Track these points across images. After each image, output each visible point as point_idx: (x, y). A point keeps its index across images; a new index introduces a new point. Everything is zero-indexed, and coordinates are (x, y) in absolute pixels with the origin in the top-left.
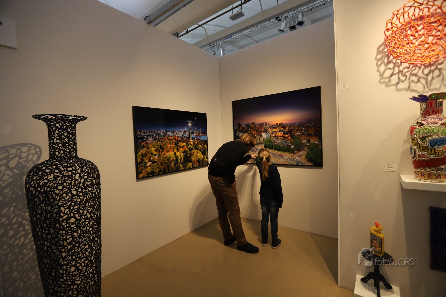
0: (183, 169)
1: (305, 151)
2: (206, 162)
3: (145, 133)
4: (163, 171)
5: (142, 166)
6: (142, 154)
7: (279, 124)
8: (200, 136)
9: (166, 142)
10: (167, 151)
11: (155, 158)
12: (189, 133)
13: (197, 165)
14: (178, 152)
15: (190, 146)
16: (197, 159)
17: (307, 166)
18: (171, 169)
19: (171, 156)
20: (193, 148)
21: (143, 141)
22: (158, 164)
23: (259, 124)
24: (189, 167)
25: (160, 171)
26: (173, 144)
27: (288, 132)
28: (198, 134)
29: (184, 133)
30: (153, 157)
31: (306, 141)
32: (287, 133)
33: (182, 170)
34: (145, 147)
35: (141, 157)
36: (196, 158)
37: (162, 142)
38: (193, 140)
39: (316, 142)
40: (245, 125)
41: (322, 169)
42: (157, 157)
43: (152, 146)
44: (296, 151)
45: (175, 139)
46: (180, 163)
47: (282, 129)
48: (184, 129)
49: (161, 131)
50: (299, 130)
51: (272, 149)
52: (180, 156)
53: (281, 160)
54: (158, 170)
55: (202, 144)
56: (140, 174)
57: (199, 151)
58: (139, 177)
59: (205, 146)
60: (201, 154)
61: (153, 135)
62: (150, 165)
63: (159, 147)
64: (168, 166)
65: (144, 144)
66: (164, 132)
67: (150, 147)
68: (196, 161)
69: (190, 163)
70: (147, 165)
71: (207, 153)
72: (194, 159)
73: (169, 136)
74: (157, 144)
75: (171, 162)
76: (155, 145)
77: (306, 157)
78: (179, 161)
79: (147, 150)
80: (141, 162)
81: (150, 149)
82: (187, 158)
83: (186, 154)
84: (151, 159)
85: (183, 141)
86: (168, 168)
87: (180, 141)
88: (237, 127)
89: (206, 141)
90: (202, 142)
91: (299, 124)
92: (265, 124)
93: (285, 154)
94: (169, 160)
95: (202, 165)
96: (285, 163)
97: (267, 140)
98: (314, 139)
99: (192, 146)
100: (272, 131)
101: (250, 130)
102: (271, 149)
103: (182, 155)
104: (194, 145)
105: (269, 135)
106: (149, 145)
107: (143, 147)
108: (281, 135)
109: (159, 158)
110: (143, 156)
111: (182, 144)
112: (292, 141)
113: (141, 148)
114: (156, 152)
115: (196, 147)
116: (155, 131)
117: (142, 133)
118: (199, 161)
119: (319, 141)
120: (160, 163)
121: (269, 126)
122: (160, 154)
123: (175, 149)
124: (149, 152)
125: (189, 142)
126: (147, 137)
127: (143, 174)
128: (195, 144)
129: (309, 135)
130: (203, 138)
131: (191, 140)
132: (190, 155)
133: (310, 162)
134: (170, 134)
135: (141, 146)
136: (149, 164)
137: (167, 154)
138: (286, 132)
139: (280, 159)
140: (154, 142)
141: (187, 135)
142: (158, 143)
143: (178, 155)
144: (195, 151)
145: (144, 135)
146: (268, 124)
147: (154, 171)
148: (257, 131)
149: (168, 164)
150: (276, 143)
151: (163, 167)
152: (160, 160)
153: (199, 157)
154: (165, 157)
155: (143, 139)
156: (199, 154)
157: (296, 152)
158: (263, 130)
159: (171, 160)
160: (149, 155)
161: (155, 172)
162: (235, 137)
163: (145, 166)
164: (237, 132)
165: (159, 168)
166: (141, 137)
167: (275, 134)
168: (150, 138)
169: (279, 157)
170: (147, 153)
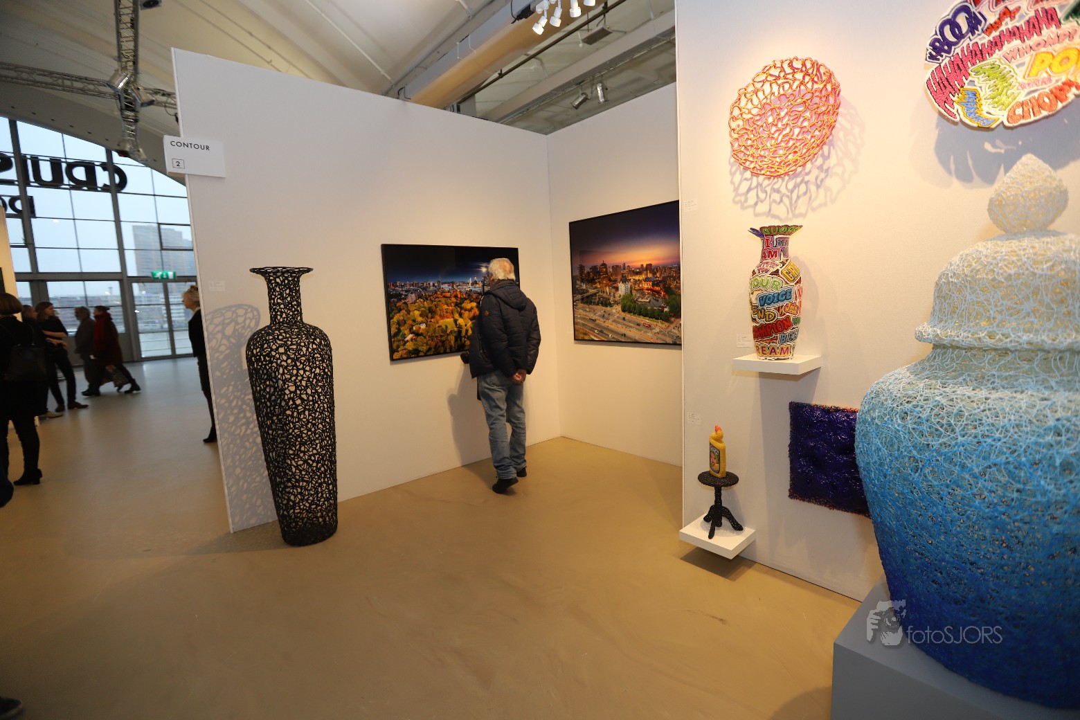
3: (402, 286)
4: (433, 350)
5: (399, 341)
6: (398, 320)
7: (645, 266)
9: (439, 301)
10: (440, 316)
11: (420, 328)
14: (463, 318)
18: (448, 347)
19: (448, 325)
21: (400, 300)
22: (425, 337)
23: (613, 267)
25: (429, 349)
26: (453, 304)
27: (660, 282)
29: (472, 286)
30: (416, 326)
32: (657, 285)
34: (404, 309)
35: (397, 326)
37: (432, 301)
40: (590, 268)
42: (423, 326)
43: (415, 308)
44: (673, 317)
45: (456, 296)
46: (465, 337)
47: (650, 275)
48: (473, 279)
49: (429, 284)
51: (634, 314)
52: (466, 325)
53: (649, 334)
54: (426, 348)
56: (396, 353)
58: (395, 357)
61: (416, 290)
62: (412, 338)
63: (426, 309)
64: (444, 341)
65: (400, 304)
66: (436, 284)
67: (411, 309)
70: (406, 339)
73: (443, 292)
74: (423, 305)
75: (448, 335)
76: (420, 307)
78: (463, 334)
79: (406, 315)
80: (396, 334)
81: (411, 313)
84: (413, 329)
85: (470, 300)
86: (443, 346)
87: (466, 299)
88: (577, 273)
92: (622, 266)
93: (655, 323)
94: (444, 331)
96: (654, 340)
97: (626, 296)
100: (634, 279)
101: (598, 279)
105: (629, 286)
106: (409, 306)
107: (400, 310)
108: (649, 287)
109: (428, 328)
110: (398, 323)
111: (467, 305)
112: (666, 299)
113: (396, 311)
114: (421, 318)
116: (419, 284)
117: (397, 286)
120: (429, 336)
121: (630, 271)
122: (429, 321)
123: (456, 313)
124: (409, 318)
126: (406, 294)
127: (400, 352)
134: (446, 287)
135: (397, 308)
136: (409, 337)
137: (442, 321)
138: (657, 281)
139: (646, 332)
140: (418, 301)
141: (478, 288)
142: (425, 303)
143: (461, 324)
145: (401, 289)
146: (628, 266)
147: (418, 349)
148: (610, 280)
149: (443, 338)
150: (641, 302)
151: (434, 344)
152: (428, 332)
154: (439, 327)
155: (399, 296)
157: (673, 319)
158: (619, 277)
159: (448, 331)
160: (410, 322)
161: (420, 351)
162: (575, 291)
163: (403, 340)
164: (578, 282)
165: (427, 344)
166: (396, 294)
167: (639, 286)
168: (410, 294)
169: (645, 330)
170: (405, 319)
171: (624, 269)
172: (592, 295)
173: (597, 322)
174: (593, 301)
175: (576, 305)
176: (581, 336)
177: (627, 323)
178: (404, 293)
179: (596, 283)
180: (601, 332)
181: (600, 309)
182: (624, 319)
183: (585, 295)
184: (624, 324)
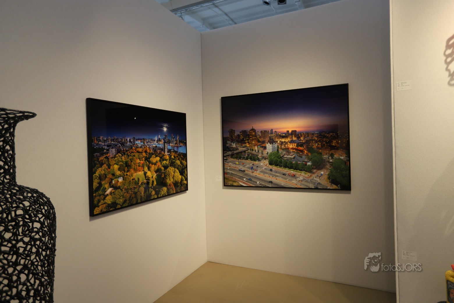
0: (156, 197)
1: (327, 169)
2: (185, 186)
3: (105, 141)
4: (128, 202)
5: (100, 195)
6: (99, 175)
7: (290, 131)
8: (178, 147)
9: (134, 156)
10: (134, 169)
11: (118, 181)
12: (165, 143)
13: (173, 190)
14: (150, 171)
15: (165, 162)
16: (174, 182)
17: (329, 189)
18: (139, 198)
19: (140, 178)
20: (169, 166)
21: (102, 154)
22: (122, 190)
23: (261, 132)
24: (163, 193)
25: (125, 201)
26: (143, 159)
27: (304, 143)
28: (176, 143)
29: (157, 142)
30: (115, 179)
31: (329, 156)
32: (302, 145)
33: (154, 199)
34: (105, 163)
35: (99, 181)
36: (172, 180)
37: (129, 156)
38: (169, 153)
39: (342, 158)
40: (240, 132)
41: (350, 193)
42: (120, 180)
43: (115, 162)
44: (315, 169)
45: (146, 152)
46: (151, 187)
47: (294, 139)
48: (158, 137)
49: (127, 139)
50: (319, 141)
51: (281, 166)
52: (152, 177)
53: (293, 181)
54: (122, 201)
55: (180, 159)
56: (96, 208)
57: (176, 169)
58: (95, 213)
59: (184, 162)
60: (179, 174)
61: (116, 145)
62: (111, 191)
63: (124, 163)
64: (136, 193)
65: (102, 159)
66: (132, 140)
67: (111, 164)
68: (173, 184)
69: (164, 188)
70: (106, 193)
71: (186, 172)
72: (169, 181)
73: (137, 147)
74: (120, 159)
75: (140, 187)
76: (119, 161)
77: (329, 178)
78: (150, 185)
79: (107, 170)
80: (98, 189)
81: (111, 167)
82: (161, 182)
83: (160, 174)
84: (112, 183)
85: (155, 155)
86: (136, 197)
87: (153, 154)
88: (228, 135)
89: (184, 154)
90: (180, 156)
91: (319, 133)
92: (270, 131)
93: (299, 174)
94: (137, 183)
95: (179, 191)
96: (299, 186)
97: (273, 154)
98: (340, 153)
99: (167, 162)
100: (281, 141)
101: (248, 140)
102: (279, 166)
103: (155, 175)
104: (170, 160)
105: (276, 146)
106: (110, 160)
107: (101, 165)
108: (294, 147)
109: (124, 181)
110: (101, 178)
111: (155, 159)
112: (309, 156)
113: (99, 165)
114: (119, 172)
115: (172, 164)
116: (118, 139)
117: (100, 141)
118: (176, 184)
119: (346, 157)
120: (125, 189)
121: (277, 135)
122: (125, 174)
123: (146, 166)
124: (109, 172)
125: (164, 155)
126: (108, 148)
127: (100, 207)
128: (172, 158)
129: (333, 148)
130: (181, 150)
131: (166, 153)
132: (165, 176)
133: (334, 184)
134: (139, 143)
136: (109, 190)
137: (135, 174)
138: (301, 143)
139: (291, 180)
140: (117, 155)
141: (161, 145)
142: (123, 157)
143: (149, 176)
144: (171, 169)
145: (103, 144)
146: (275, 131)
147: (116, 202)
148: (259, 141)
149: (136, 190)
150: (287, 158)
151: (128, 195)
152: (125, 185)
153: (176, 179)
154: (133, 179)
155: (101, 151)
156: (176, 173)
157: (315, 171)
158: (267, 139)
159: (140, 183)
160: (110, 176)
161: (118, 204)
162: (225, 148)
163: (103, 195)
164: (228, 142)
165: (123, 196)
166: (99, 148)
167: (285, 146)
168: (111, 149)
169: (290, 178)
170: (106, 173)
171: (272, 133)
172: (241, 152)
173: (246, 172)
174: (242, 156)
175: (226, 160)
176: (230, 183)
177: (274, 173)
178: (106, 147)
179: (245, 143)
180: (250, 180)
181: (249, 163)
182: (271, 170)
183: (235, 152)
184: (271, 174)
